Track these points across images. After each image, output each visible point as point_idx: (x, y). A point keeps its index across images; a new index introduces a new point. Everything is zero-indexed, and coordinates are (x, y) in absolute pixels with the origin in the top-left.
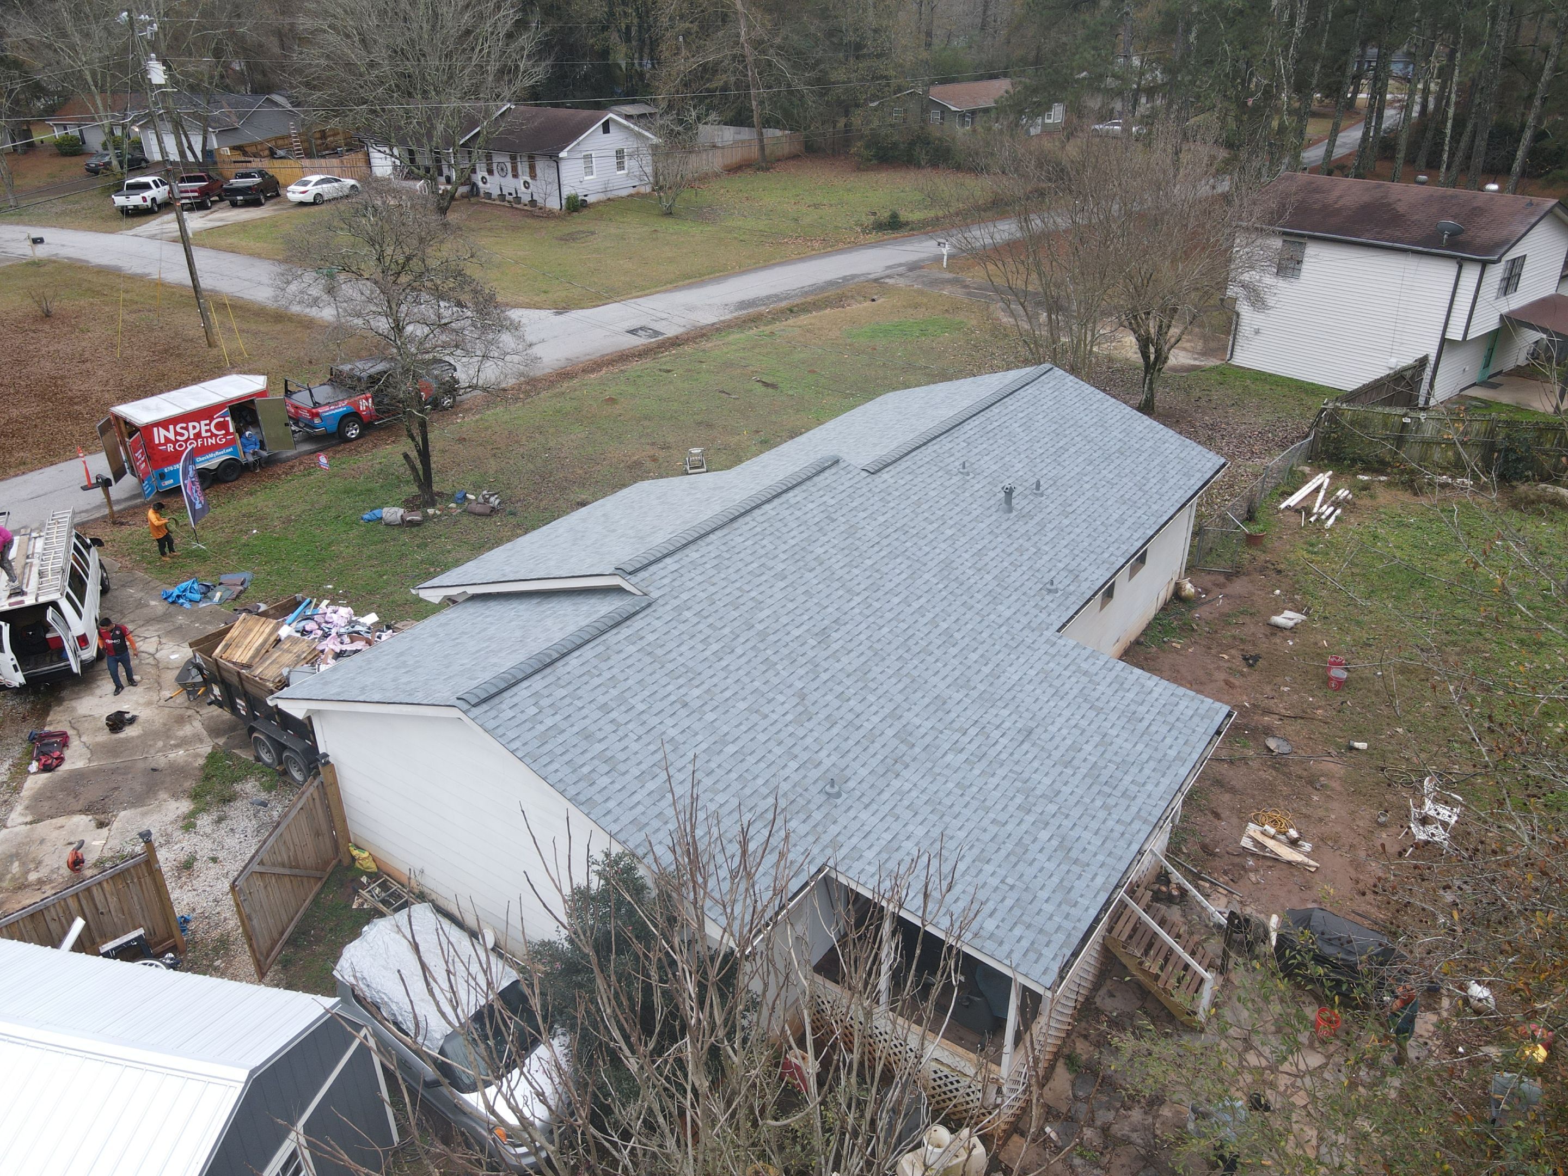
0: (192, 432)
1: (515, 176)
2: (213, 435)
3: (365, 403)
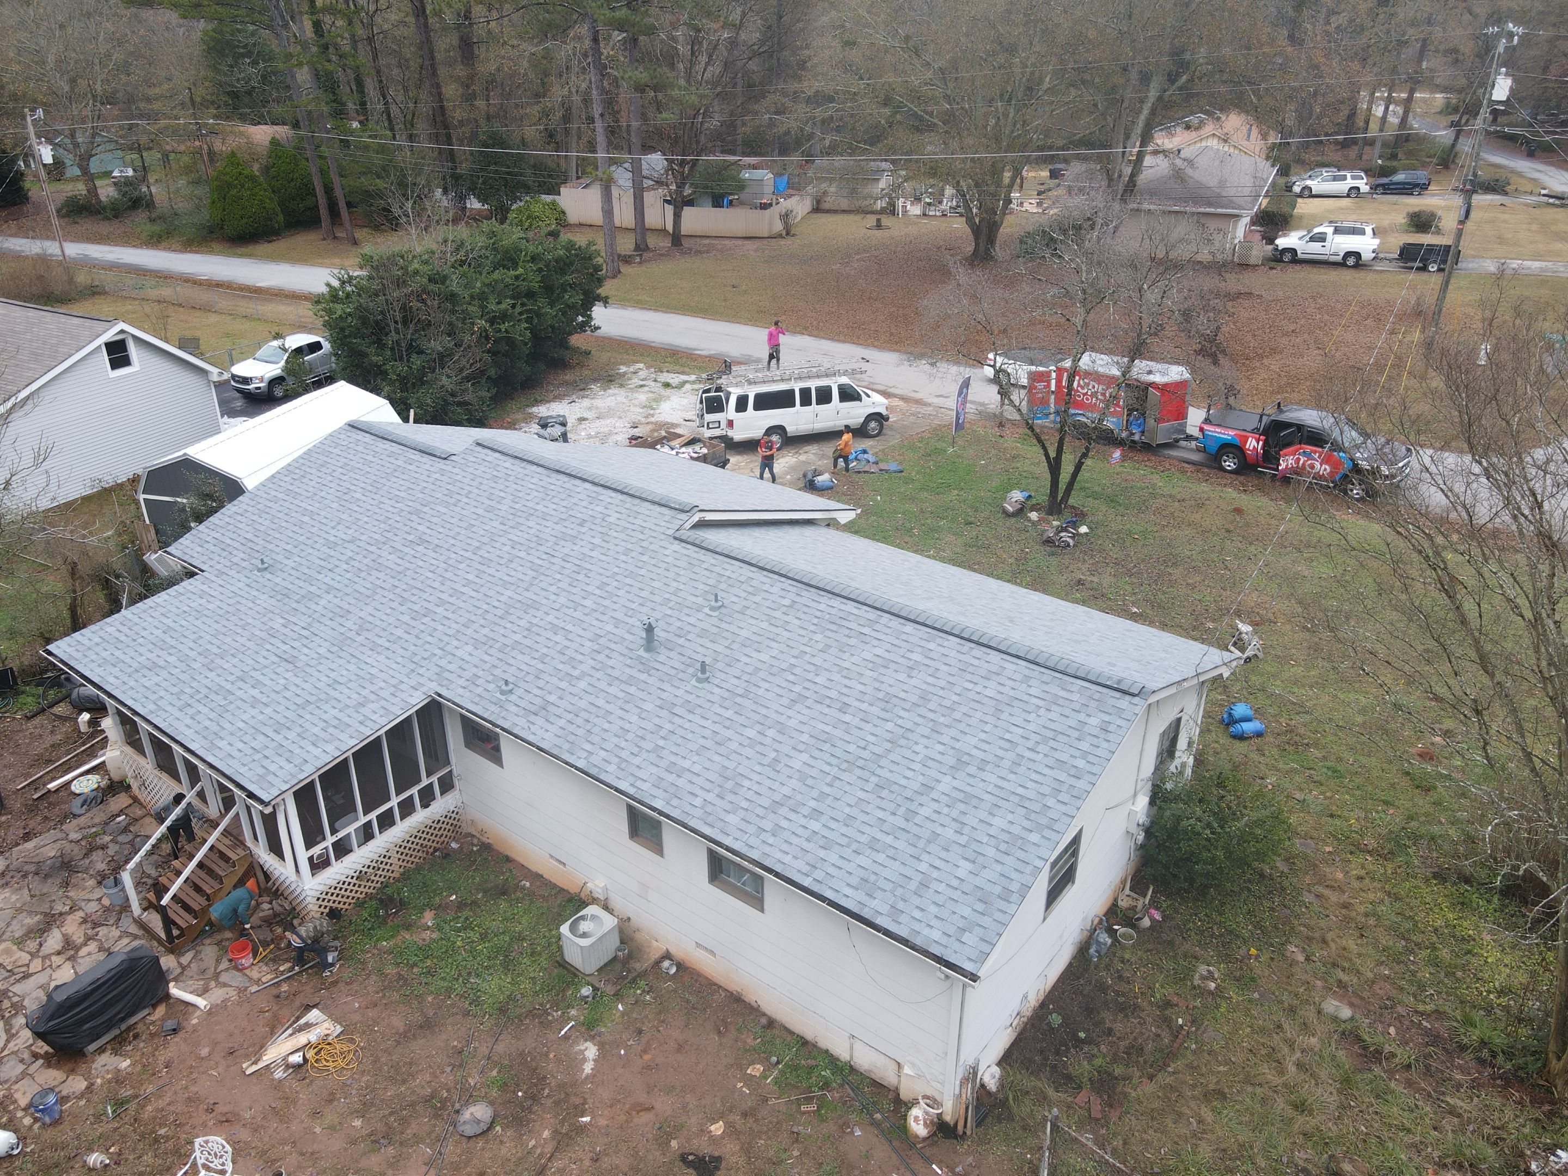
0: (1090, 390)
3: (1254, 443)
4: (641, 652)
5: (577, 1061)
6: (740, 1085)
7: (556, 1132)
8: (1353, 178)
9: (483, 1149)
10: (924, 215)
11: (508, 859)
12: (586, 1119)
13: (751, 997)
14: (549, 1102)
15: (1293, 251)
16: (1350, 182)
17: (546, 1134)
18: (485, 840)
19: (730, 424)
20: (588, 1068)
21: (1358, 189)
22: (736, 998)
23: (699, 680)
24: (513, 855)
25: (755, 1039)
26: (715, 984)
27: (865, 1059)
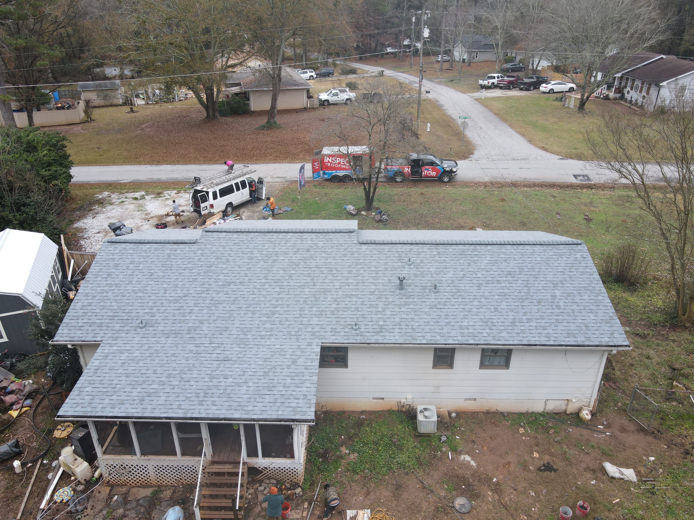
0: (338, 161)
1: (641, 92)
2: (344, 165)
3: (407, 169)
4: (398, 291)
5: (466, 465)
6: (524, 438)
7: (492, 490)
8: (310, 72)
9: (477, 512)
10: (148, 104)
11: (344, 412)
12: (495, 480)
13: (494, 409)
14: (476, 483)
15: (328, 101)
16: (309, 74)
17: (490, 493)
18: (324, 410)
19: (212, 206)
20: (473, 463)
21: (312, 76)
22: (487, 413)
23: (436, 293)
24: (346, 409)
25: (508, 422)
26: (475, 412)
27: (551, 406)
